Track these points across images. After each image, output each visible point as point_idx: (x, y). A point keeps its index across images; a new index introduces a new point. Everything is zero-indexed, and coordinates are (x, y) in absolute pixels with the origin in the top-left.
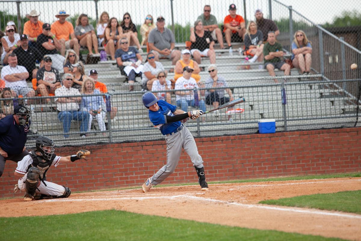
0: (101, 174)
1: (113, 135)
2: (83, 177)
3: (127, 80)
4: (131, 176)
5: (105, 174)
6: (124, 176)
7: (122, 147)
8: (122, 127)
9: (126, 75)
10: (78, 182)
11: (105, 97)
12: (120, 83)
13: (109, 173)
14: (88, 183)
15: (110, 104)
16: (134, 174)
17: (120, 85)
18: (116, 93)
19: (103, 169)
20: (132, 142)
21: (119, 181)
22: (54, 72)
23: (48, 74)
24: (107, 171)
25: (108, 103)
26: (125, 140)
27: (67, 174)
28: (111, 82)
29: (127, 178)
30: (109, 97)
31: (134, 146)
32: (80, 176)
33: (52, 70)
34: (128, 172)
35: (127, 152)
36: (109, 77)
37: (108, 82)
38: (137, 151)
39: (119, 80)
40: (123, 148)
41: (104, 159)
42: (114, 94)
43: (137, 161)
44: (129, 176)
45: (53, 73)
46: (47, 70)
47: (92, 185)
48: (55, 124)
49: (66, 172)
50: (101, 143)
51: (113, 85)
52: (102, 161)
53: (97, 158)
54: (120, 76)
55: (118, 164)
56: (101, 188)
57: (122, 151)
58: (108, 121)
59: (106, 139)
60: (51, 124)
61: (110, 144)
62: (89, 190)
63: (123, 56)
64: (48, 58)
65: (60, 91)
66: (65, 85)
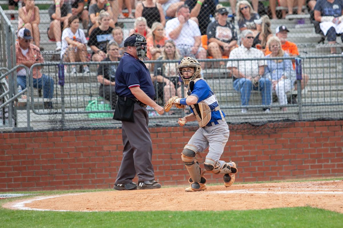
0: (286, 160)
1: (304, 111)
2: (263, 163)
3: (323, 40)
4: (326, 163)
5: (292, 160)
6: (317, 164)
7: (315, 126)
8: (315, 100)
9: (323, 34)
10: (257, 169)
11: (294, 61)
12: (314, 43)
13: (297, 159)
14: (270, 171)
15: (301, 70)
16: (330, 162)
17: (314, 47)
18: (308, 56)
19: (290, 154)
20: (328, 120)
21: (310, 169)
22: (229, 27)
23: (222, 29)
24: (294, 157)
25: (299, 69)
26: (319, 117)
27: (243, 159)
28: (302, 42)
29: (321, 166)
30: (300, 61)
31: (330, 126)
32: (260, 161)
33: (228, 25)
34: (322, 158)
35: (321, 133)
36: (299, 36)
37: (299, 42)
38: (334, 131)
39: (312, 40)
40: (316, 127)
41: (291, 141)
42: (307, 58)
43: (334, 144)
44: (323, 164)
45: (228, 28)
46: (222, 25)
47: (275, 174)
48: (231, 94)
49: (242, 156)
50: (288, 120)
51: (305, 46)
52: (289, 144)
53: (283, 139)
54: (314, 35)
55: (309, 148)
56: (287, 178)
57: (315, 131)
58: (298, 92)
59: (294, 115)
60: (225, 94)
61: (300, 122)
62: (271, 180)
63: (327, 10)
64: (224, 10)
65: (237, 52)
66: (244, 45)
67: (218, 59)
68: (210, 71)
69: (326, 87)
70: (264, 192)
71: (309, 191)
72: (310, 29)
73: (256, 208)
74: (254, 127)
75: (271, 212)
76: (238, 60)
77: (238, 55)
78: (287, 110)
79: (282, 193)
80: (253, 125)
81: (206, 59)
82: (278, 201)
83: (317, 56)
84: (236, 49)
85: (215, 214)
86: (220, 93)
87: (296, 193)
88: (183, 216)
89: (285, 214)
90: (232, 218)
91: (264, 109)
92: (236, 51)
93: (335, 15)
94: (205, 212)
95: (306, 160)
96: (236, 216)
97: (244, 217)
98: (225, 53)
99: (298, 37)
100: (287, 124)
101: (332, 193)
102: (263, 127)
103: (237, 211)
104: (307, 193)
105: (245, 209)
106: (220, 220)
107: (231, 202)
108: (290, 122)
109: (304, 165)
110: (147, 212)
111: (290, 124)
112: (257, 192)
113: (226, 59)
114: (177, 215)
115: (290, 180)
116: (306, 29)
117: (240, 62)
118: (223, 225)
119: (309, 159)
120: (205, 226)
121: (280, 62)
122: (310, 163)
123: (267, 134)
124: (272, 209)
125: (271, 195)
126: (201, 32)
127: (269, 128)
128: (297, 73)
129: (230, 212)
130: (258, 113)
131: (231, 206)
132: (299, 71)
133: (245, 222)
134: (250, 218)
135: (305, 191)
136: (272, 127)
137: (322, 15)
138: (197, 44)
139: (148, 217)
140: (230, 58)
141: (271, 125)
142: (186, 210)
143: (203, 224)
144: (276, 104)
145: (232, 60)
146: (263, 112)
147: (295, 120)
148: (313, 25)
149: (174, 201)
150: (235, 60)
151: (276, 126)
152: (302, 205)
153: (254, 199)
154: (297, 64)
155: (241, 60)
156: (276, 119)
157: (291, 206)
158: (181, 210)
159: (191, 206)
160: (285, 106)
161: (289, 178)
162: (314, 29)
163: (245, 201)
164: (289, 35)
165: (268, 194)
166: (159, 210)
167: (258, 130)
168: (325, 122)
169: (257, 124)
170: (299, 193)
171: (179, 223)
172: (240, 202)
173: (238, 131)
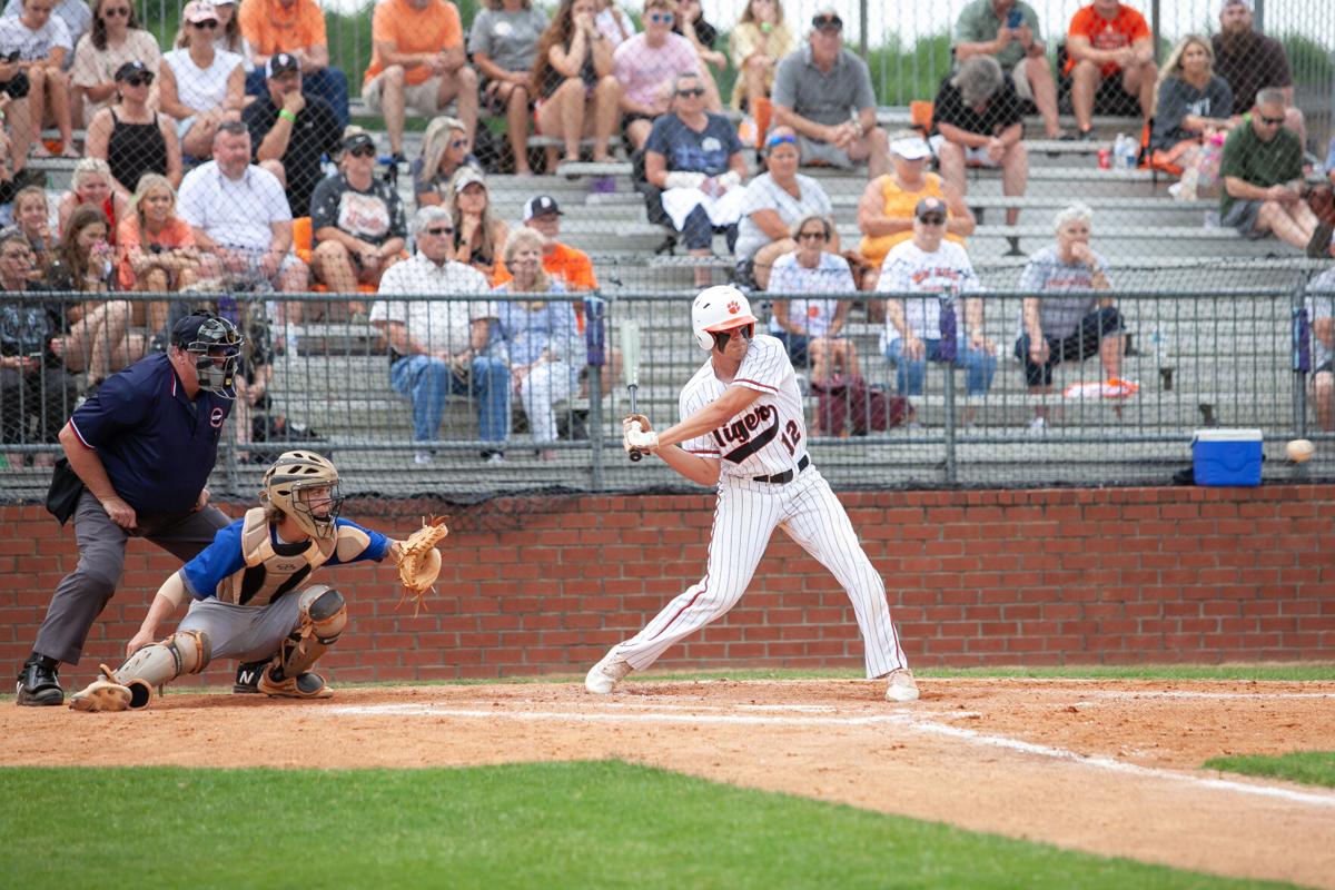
0: (551, 614)
1: (609, 462)
2: (479, 622)
3: (670, 244)
5: (569, 613)
7: (641, 511)
9: (670, 225)
10: (458, 641)
11: (581, 306)
12: (643, 254)
13: (584, 612)
14: (500, 648)
15: (601, 336)
17: (642, 264)
18: (623, 292)
19: (562, 596)
20: (682, 491)
22: (381, 195)
23: (359, 201)
24: (575, 604)
25: (595, 333)
26: (653, 483)
28: (607, 249)
30: (600, 306)
31: (688, 510)
32: (468, 615)
33: (376, 190)
35: (660, 532)
36: (598, 230)
37: (597, 249)
39: (637, 242)
40: (645, 514)
41: (566, 554)
42: (619, 299)
45: (376, 199)
46: (356, 187)
47: (516, 656)
48: (382, 405)
50: (558, 490)
51: (615, 263)
52: (560, 563)
53: (541, 548)
54: (643, 227)
55: (623, 578)
56: (550, 671)
57: (642, 525)
58: (592, 403)
59: (579, 476)
60: (364, 403)
61: (595, 497)
62: (502, 674)
63: (684, 151)
64: (360, 140)
65: (403, 274)
66: (424, 252)
67: (343, 294)
68: (318, 331)
69: (657, 390)
70: (478, 713)
71: (619, 711)
72: (630, 210)
73: (454, 761)
74: (451, 510)
75: (499, 775)
76: (407, 299)
77: (406, 283)
78: (555, 459)
79: (535, 716)
80: (450, 504)
81: (306, 294)
82: (522, 741)
83: (650, 293)
84: (401, 264)
85: (324, 778)
86: (348, 400)
87: (580, 716)
88: (224, 782)
89: (544, 781)
90: (376, 791)
91: (486, 454)
92: (399, 270)
93: (709, 169)
94: (294, 772)
95: (610, 614)
96: (392, 787)
97: (416, 788)
98: (367, 276)
99: (594, 234)
100: (556, 502)
101: (689, 718)
102: (480, 510)
103: (393, 771)
104: (614, 719)
105: (419, 764)
106: (339, 797)
107: (376, 743)
108: (566, 496)
109: (604, 629)
110: (109, 770)
111: (565, 502)
112: (457, 713)
113: (370, 294)
114: (202, 781)
115: (561, 675)
116: (618, 210)
117: (411, 304)
118: (349, 812)
119: (622, 612)
120: (292, 815)
121: (536, 310)
122: (623, 624)
123: (493, 531)
124: (503, 766)
125: (501, 724)
126: (292, 208)
127: (500, 512)
128: (590, 344)
129: (372, 774)
130: (467, 466)
131: (375, 754)
132: (595, 340)
133: (417, 805)
134: (435, 794)
135: (606, 712)
136: (508, 509)
137: (670, 167)
138: (278, 246)
139: (110, 785)
140: (382, 291)
141: (506, 504)
142: (234, 765)
143: (287, 809)
144: (522, 439)
145: (387, 299)
146: (482, 464)
147: (579, 491)
148: (640, 195)
149: (197, 736)
150: (395, 298)
151: (522, 507)
152: (596, 754)
153: (449, 734)
154: (590, 317)
155: (414, 299)
156: (523, 486)
157: (561, 756)
158: (216, 766)
159: (248, 753)
160: (553, 448)
161: (559, 670)
162: (643, 210)
163: (421, 741)
164: (564, 225)
165: (491, 720)
166: (148, 763)
167: (465, 520)
168: (672, 497)
169: (463, 501)
170: (587, 717)
171: (208, 807)
172: (402, 741)
173: (402, 519)
